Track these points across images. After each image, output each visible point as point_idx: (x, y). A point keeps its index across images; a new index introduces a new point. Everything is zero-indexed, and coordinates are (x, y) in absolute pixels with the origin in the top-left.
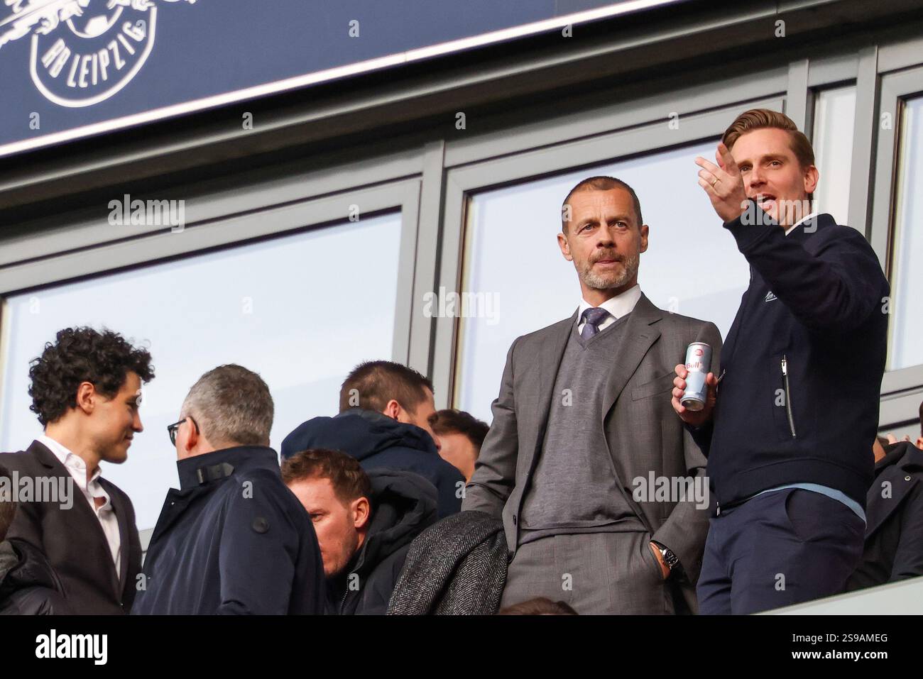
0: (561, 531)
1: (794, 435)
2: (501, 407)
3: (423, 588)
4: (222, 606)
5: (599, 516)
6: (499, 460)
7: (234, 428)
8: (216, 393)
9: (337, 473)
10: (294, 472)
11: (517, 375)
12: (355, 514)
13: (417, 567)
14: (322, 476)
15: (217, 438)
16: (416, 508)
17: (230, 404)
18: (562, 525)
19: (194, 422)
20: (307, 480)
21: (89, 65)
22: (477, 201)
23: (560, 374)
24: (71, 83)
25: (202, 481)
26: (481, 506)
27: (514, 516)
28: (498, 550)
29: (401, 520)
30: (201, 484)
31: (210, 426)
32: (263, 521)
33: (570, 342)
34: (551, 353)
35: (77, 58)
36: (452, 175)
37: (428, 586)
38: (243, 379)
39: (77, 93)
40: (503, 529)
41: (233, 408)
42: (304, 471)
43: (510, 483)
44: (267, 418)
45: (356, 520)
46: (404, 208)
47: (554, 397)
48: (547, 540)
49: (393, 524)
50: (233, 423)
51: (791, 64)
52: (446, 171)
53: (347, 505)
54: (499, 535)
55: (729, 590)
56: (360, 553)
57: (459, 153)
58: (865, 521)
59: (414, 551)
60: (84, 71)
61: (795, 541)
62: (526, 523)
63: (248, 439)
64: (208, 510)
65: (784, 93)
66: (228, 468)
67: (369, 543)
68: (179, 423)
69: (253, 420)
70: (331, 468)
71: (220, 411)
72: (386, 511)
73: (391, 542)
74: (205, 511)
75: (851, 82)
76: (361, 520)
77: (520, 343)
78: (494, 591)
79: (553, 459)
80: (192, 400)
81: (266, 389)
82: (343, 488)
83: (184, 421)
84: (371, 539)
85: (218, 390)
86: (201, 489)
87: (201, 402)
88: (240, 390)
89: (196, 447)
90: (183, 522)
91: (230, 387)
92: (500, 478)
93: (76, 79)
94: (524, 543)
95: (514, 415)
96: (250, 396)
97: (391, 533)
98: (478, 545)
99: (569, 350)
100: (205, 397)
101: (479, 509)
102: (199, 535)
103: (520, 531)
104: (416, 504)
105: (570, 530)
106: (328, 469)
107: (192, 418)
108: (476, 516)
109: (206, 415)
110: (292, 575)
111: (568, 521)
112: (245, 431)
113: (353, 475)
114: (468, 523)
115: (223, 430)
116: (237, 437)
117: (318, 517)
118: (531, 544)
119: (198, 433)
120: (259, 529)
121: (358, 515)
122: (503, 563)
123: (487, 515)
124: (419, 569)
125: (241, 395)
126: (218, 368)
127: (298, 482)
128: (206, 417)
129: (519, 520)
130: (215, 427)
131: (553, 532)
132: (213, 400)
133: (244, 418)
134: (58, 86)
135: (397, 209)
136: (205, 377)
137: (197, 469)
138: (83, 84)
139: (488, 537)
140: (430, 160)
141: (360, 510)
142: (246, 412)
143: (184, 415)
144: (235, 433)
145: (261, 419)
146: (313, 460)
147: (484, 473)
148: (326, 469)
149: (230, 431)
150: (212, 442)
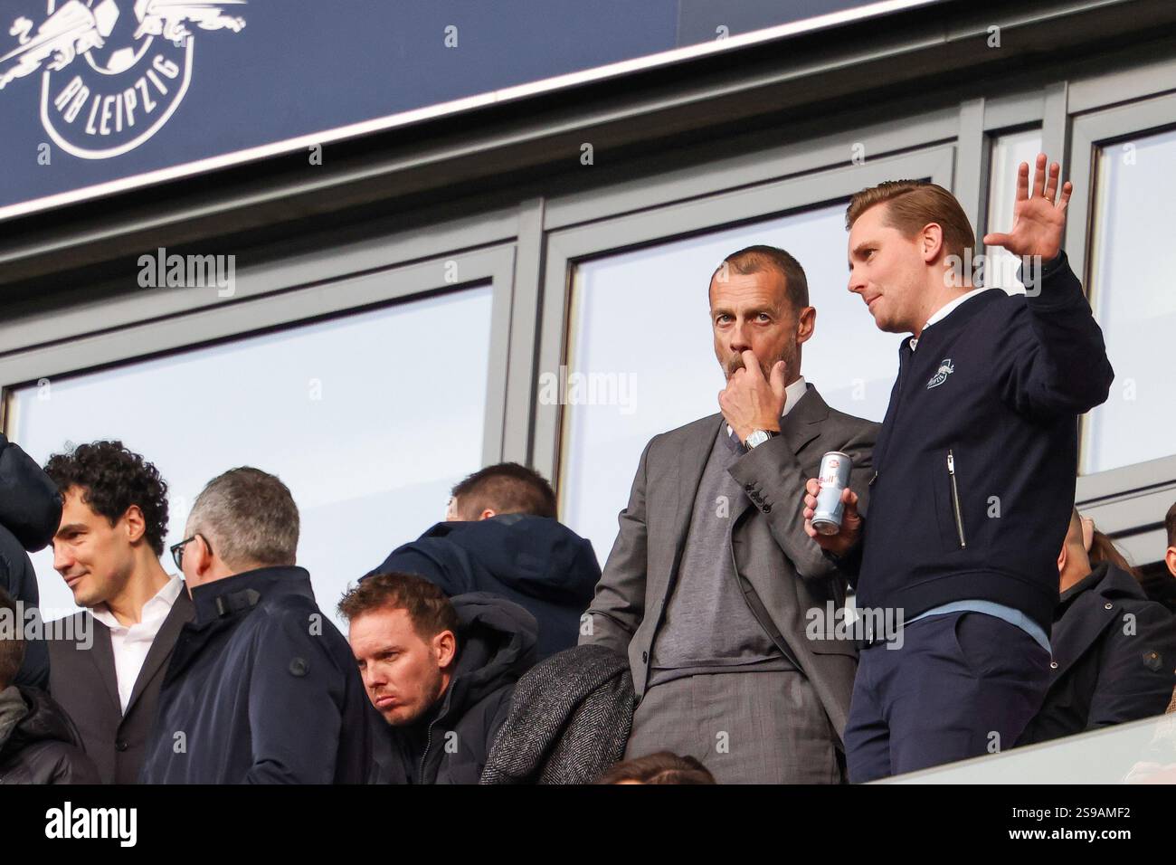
0: (700, 670)
1: (963, 544)
2: (630, 518)
3: (531, 736)
4: (255, 767)
5: (746, 652)
6: (626, 583)
7: (254, 545)
8: (230, 503)
9: (415, 602)
10: (363, 602)
11: (651, 480)
12: (438, 651)
13: (524, 711)
14: (397, 606)
15: (234, 559)
16: (512, 644)
17: (248, 516)
18: (704, 662)
19: (205, 540)
20: (380, 611)
21: (113, 107)
22: (585, 271)
23: (702, 482)
24: (90, 130)
25: (222, 613)
26: (603, 639)
27: (645, 653)
28: (623, 692)
29: (494, 657)
30: (222, 616)
31: (226, 545)
32: (301, 661)
33: (717, 443)
34: (693, 457)
35: (98, 99)
36: (554, 239)
37: (537, 736)
38: (260, 484)
39: (97, 142)
40: (628, 669)
41: (252, 521)
42: (375, 601)
43: (637, 611)
44: (293, 529)
45: (440, 658)
46: (495, 281)
47: (695, 510)
48: (683, 680)
49: (484, 664)
50: (251, 538)
51: (963, 104)
52: (546, 234)
53: (428, 642)
54: (625, 676)
55: (886, 737)
56: (445, 698)
57: (563, 213)
58: (1051, 652)
59: (520, 691)
60: (106, 115)
61: (969, 677)
62: (658, 661)
63: (272, 556)
64: (232, 648)
65: (955, 139)
66: (253, 595)
67: (456, 685)
68: (185, 542)
69: (277, 533)
70: (408, 596)
71: (235, 525)
72: (476, 647)
73: (482, 685)
74: (229, 649)
75: (1036, 125)
76: (446, 659)
77: (657, 442)
78: (617, 742)
79: (691, 584)
80: (200, 514)
81: (288, 493)
82: (424, 621)
83: (192, 539)
84: (458, 681)
85: (231, 500)
86: (222, 621)
87: (212, 516)
88: (259, 498)
89: (208, 570)
90: (201, 662)
91: (246, 496)
92: (627, 604)
93: (97, 124)
94: (654, 686)
95: (645, 529)
96: (271, 504)
97: (481, 673)
98: (599, 687)
99: (715, 454)
100: (216, 509)
101: (599, 643)
102: (222, 679)
103: (650, 672)
104: (511, 639)
105: (713, 667)
106: (404, 598)
107: (201, 535)
108: (595, 651)
109: (220, 532)
110: (339, 726)
111: (709, 659)
112: (268, 547)
113: (435, 605)
114: (587, 659)
115: (241, 548)
116: (259, 556)
117: (394, 657)
118: (663, 685)
119: (210, 553)
120: (296, 672)
121: (442, 651)
122: (628, 709)
123: (609, 651)
124: (526, 713)
125: (260, 504)
126: (227, 472)
127: (368, 614)
128: (220, 533)
129: (650, 657)
130: (231, 545)
131: (691, 671)
132: (227, 512)
133: (266, 532)
134: (74, 132)
135: (487, 281)
136: (213, 484)
137: (215, 597)
138: (105, 131)
139: (611, 677)
140: (527, 222)
141: (444, 646)
142: (268, 524)
143: (191, 533)
144: (257, 551)
145: (286, 530)
146: (386, 587)
147: (607, 598)
148: (401, 597)
149: (251, 548)
150: (229, 563)
